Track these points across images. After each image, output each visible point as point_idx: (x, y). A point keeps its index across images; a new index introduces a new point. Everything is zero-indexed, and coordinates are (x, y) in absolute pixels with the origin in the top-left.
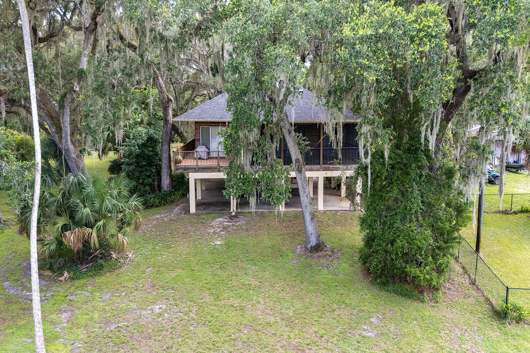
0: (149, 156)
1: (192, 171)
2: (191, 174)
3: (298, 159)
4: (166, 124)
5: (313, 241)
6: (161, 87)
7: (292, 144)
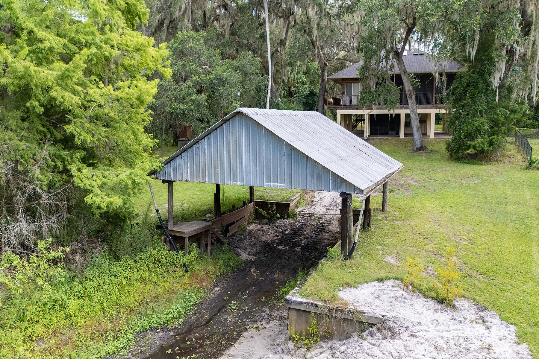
0: (310, 103)
1: (339, 108)
2: (338, 111)
3: (410, 90)
4: (323, 82)
5: (418, 145)
6: (321, 56)
7: (406, 80)
